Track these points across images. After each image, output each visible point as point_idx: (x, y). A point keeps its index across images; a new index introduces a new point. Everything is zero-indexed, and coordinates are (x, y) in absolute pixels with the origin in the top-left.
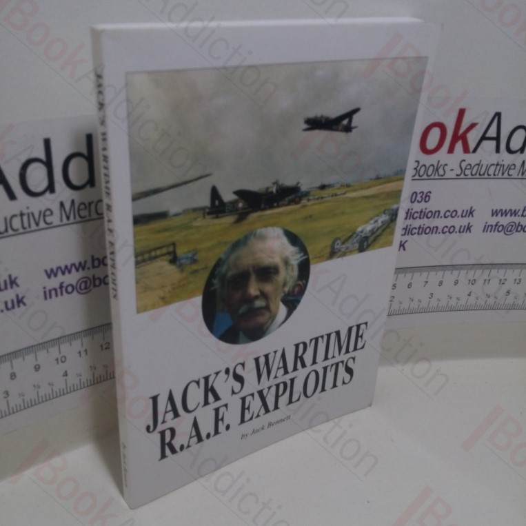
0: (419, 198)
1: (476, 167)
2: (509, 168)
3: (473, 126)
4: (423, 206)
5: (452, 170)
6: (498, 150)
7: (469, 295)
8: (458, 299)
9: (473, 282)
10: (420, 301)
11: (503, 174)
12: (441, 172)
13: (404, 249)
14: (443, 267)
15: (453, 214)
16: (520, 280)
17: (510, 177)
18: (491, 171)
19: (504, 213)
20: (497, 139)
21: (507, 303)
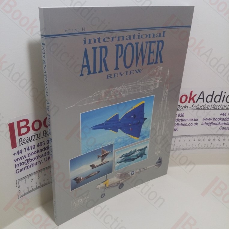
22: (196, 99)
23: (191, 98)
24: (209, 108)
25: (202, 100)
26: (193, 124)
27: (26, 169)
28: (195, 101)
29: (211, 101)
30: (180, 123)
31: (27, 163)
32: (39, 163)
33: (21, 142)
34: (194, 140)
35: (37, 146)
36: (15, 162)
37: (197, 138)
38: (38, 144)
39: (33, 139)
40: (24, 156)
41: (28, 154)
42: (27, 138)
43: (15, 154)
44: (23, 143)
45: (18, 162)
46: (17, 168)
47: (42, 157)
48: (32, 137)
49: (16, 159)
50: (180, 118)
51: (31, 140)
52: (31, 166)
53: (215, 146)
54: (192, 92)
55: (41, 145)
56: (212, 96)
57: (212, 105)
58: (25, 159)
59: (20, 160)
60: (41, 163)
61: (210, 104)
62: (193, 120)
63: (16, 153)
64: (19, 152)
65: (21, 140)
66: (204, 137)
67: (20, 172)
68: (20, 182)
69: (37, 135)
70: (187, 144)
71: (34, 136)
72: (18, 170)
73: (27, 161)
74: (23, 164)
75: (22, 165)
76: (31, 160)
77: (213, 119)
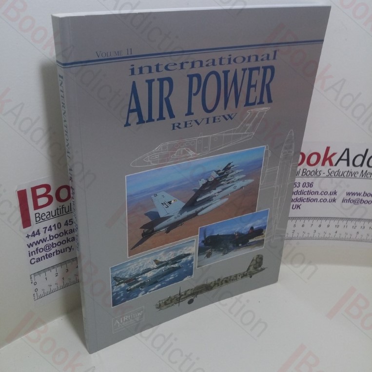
0: (307, 185)
1: (337, 173)
2: (355, 173)
3: (334, 154)
4: (309, 189)
5: (324, 173)
6: (348, 165)
7: (336, 232)
8: (330, 234)
9: (337, 226)
10: (309, 234)
11: (352, 176)
12: (318, 173)
13: (300, 208)
14: (321, 218)
15: (326, 193)
16: (364, 227)
17: (355, 177)
18: (345, 174)
19: (354, 194)
20: (348, 160)
21: (357, 238)
22: (335, 159)
23: (327, 158)
24: (358, 176)
25: (346, 162)
26: (328, 200)
27: (47, 258)
28: (334, 164)
29: (361, 165)
30: (305, 197)
31: (49, 249)
32: (68, 249)
33: (38, 219)
34: (328, 226)
35: (65, 225)
36: (29, 247)
37: (333, 223)
38: (67, 221)
39: (58, 214)
40: (44, 239)
41: (50, 237)
42: (48, 213)
43: (28, 236)
44: (41, 220)
45: (34, 248)
46: (32, 257)
47: (72, 241)
48: (56, 211)
49: (30, 244)
50: (306, 189)
51: (55, 215)
52: (55, 254)
53: (364, 237)
54: (328, 149)
55: (71, 223)
56: (364, 157)
57: (363, 171)
58: (45, 243)
59: (36, 245)
60: (70, 249)
61: (359, 169)
62: (329, 193)
63: (30, 234)
64: (35, 234)
65: (37, 215)
66: (345, 222)
67: (37, 262)
68: (37, 277)
69: (64, 209)
70: (315, 231)
71: (59, 210)
72: (34, 259)
73: (49, 246)
74: (41, 250)
75: (40, 252)
76: (54, 245)
77: (362, 194)
